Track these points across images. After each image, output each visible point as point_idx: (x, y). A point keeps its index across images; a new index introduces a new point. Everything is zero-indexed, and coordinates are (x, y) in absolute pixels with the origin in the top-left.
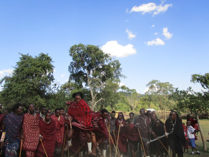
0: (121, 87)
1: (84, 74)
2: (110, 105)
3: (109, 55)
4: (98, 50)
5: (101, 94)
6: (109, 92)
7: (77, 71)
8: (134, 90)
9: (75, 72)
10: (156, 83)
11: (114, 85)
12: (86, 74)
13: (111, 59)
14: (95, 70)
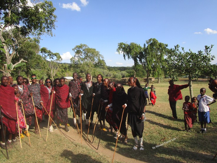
2: (25, 72)
8: (58, 54)
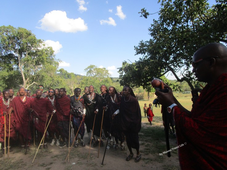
0: (59, 70)
1: (15, 57)
3: (42, 41)
4: (30, 34)
5: (35, 78)
6: (43, 76)
7: (7, 53)
9: (5, 54)
10: (94, 68)
11: (51, 69)
12: (17, 57)
13: (44, 45)
14: (27, 54)
